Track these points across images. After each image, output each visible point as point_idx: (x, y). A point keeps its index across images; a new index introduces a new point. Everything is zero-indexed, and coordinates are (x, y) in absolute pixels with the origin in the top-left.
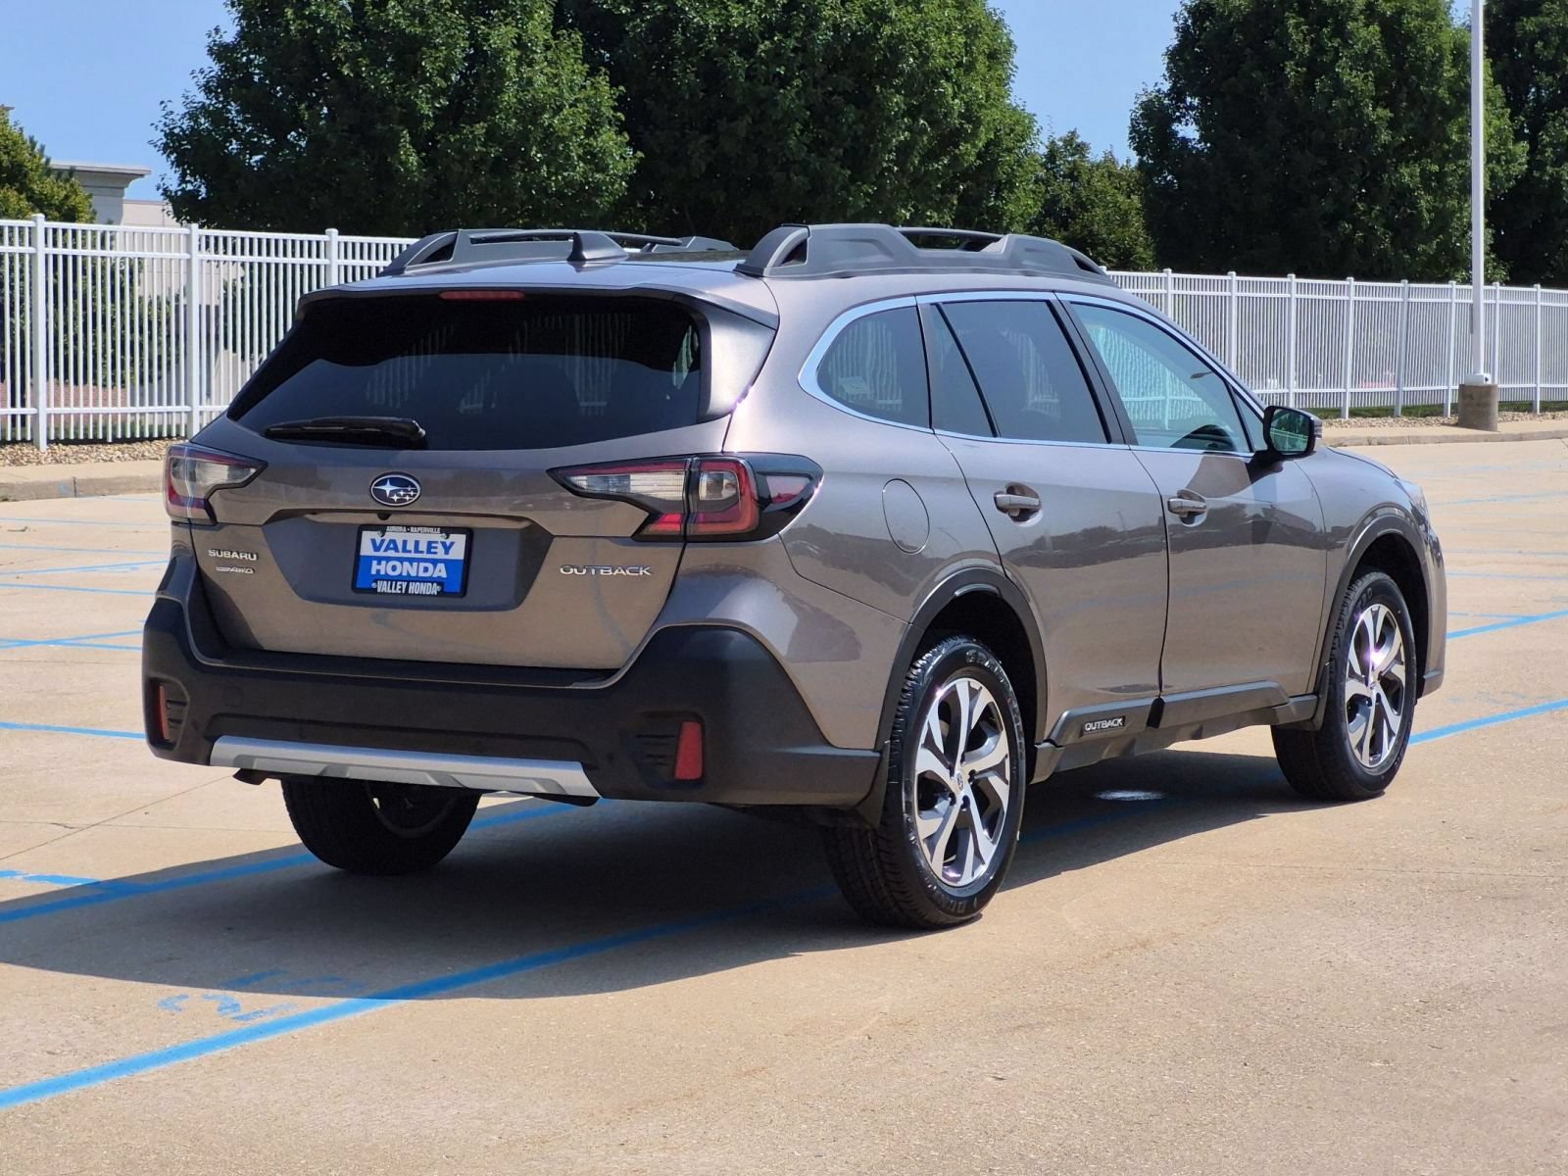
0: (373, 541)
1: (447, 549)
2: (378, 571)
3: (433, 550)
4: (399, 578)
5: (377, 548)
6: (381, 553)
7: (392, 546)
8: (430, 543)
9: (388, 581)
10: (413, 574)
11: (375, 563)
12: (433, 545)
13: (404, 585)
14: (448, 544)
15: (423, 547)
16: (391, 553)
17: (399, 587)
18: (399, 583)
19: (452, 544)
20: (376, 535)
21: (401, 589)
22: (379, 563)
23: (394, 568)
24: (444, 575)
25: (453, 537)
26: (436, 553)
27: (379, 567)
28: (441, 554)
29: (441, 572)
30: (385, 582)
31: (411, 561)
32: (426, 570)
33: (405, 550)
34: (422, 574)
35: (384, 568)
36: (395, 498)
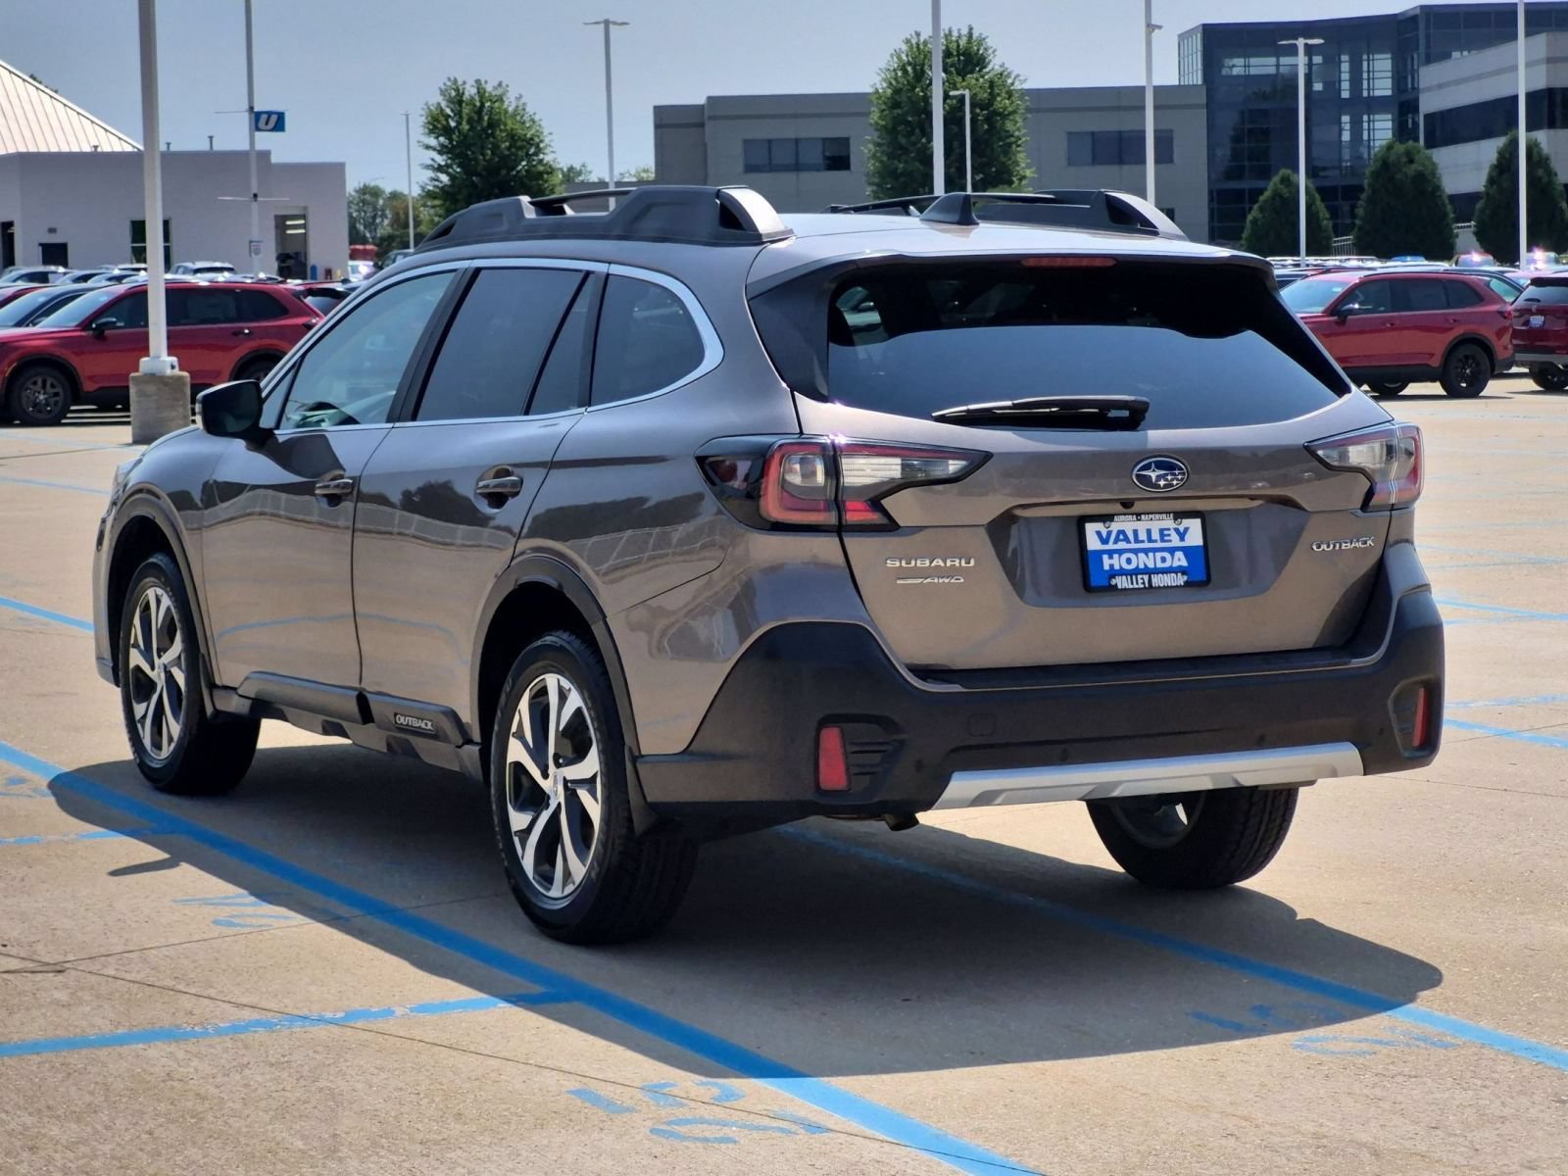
0: (1099, 533)
1: (1182, 536)
2: (1112, 566)
3: (1166, 538)
4: (1137, 572)
5: (1105, 541)
6: (1111, 546)
7: (1121, 537)
8: (1161, 531)
9: (1126, 575)
10: (1151, 565)
11: (1105, 557)
12: (1166, 532)
13: (1146, 578)
14: (1182, 530)
15: (1156, 535)
16: (1122, 545)
17: (1140, 581)
18: (1139, 577)
19: (1186, 529)
20: (1099, 526)
21: (1144, 583)
22: (1111, 557)
23: (1129, 561)
24: (1184, 563)
25: (1186, 522)
26: (1170, 541)
27: (1111, 562)
28: (1175, 541)
29: (1180, 560)
30: (1124, 577)
31: (1146, 551)
32: (1164, 560)
33: (1137, 540)
34: (1160, 565)
35: (1118, 562)
36: (1162, 483)
